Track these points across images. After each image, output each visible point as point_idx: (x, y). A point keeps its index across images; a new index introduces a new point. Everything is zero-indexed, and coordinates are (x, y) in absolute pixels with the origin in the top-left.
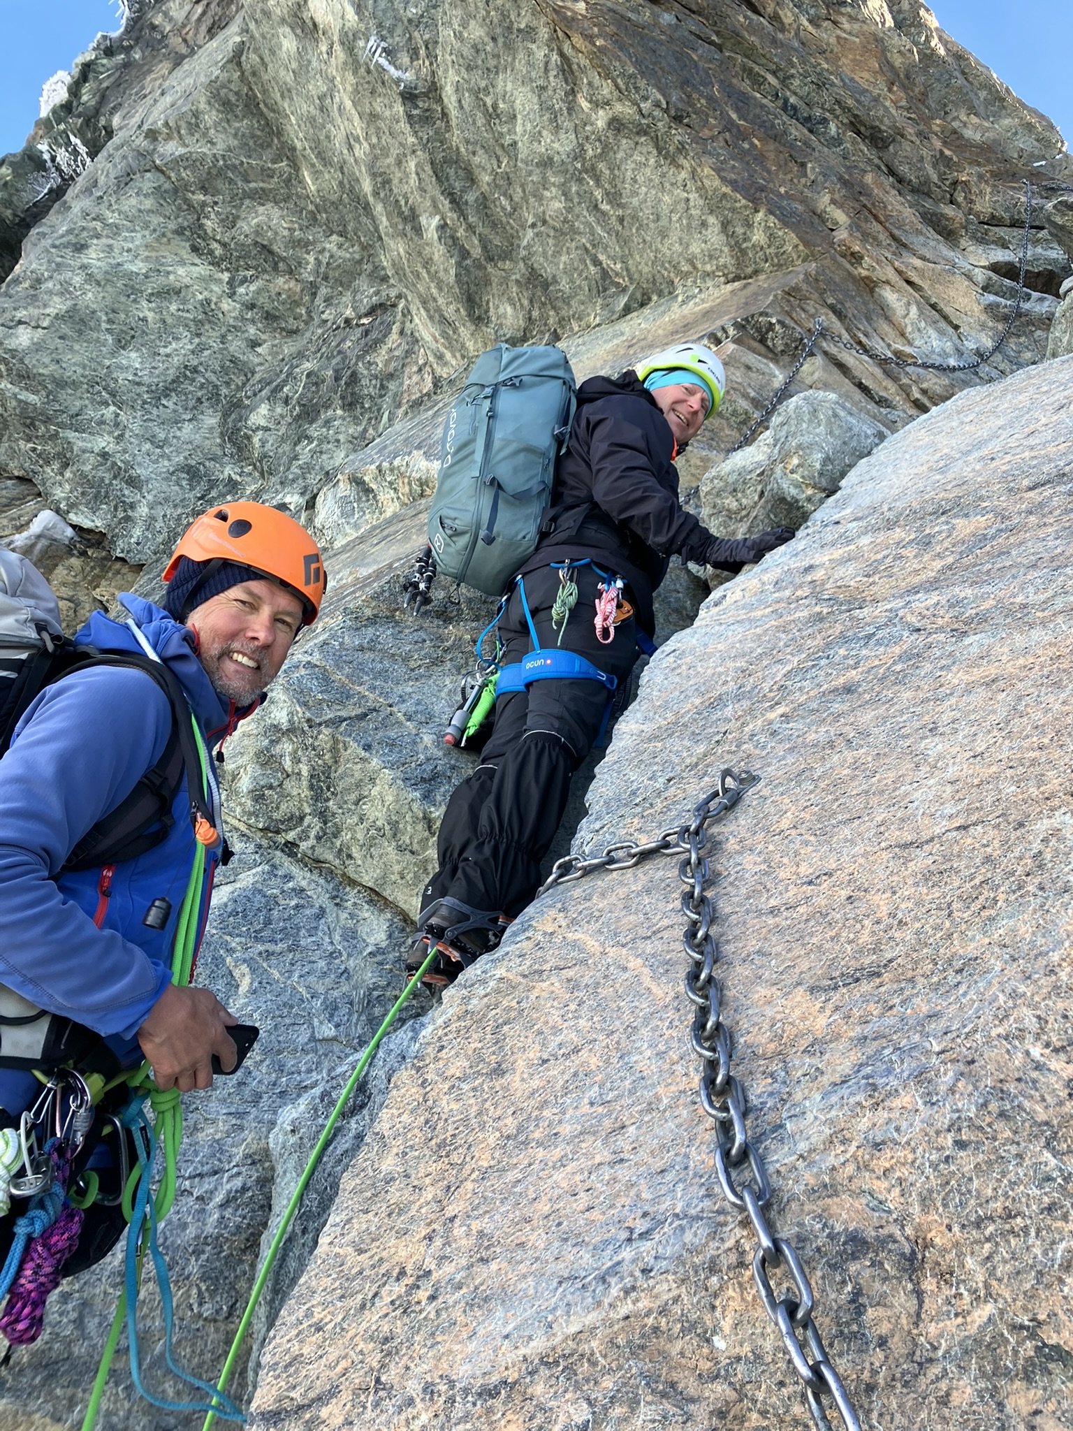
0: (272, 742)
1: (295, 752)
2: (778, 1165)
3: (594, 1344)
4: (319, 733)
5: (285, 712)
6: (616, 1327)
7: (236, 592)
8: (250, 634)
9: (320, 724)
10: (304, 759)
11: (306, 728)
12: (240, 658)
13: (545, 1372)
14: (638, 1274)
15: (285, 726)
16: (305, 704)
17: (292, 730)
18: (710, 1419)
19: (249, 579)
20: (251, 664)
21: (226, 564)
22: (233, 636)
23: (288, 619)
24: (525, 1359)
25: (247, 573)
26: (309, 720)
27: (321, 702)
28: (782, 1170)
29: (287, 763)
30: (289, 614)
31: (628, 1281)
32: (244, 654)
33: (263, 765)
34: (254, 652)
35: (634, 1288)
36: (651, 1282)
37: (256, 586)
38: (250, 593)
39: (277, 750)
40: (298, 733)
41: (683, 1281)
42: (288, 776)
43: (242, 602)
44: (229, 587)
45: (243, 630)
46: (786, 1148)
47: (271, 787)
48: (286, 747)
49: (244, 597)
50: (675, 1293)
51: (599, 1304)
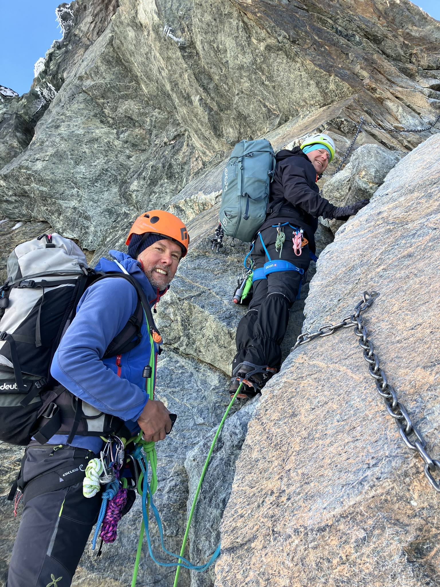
0: (165, 308)
1: (175, 312)
2: (426, 433)
3: (362, 508)
4: (183, 303)
5: (169, 296)
6: (369, 501)
7: (156, 245)
8: (163, 261)
9: (183, 299)
10: (178, 314)
11: (178, 302)
12: (159, 271)
13: (342, 520)
14: (375, 480)
15: (169, 302)
16: (177, 292)
17: (172, 303)
18: (416, 531)
19: (160, 239)
20: (164, 273)
21: (151, 234)
22: (156, 262)
23: (176, 254)
24: (334, 516)
25: (159, 237)
26: (179, 298)
27: (182, 291)
28: (428, 435)
29: (172, 317)
30: (177, 252)
31: (371, 483)
32: (161, 269)
33: (162, 318)
34: (165, 268)
35: (374, 486)
36: (381, 483)
37: (163, 242)
38: (161, 245)
39: (167, 311)
40: (175, 304)
41: (394, 481)
42: (173, 321)
43: (159, 249)
44: (153, 243)
45: (160, 260)
46: (429, 426)
47: (166, 327)
48: (171, 310)
49: (159, 247)
50: (392, 486)
51: (361, 493)
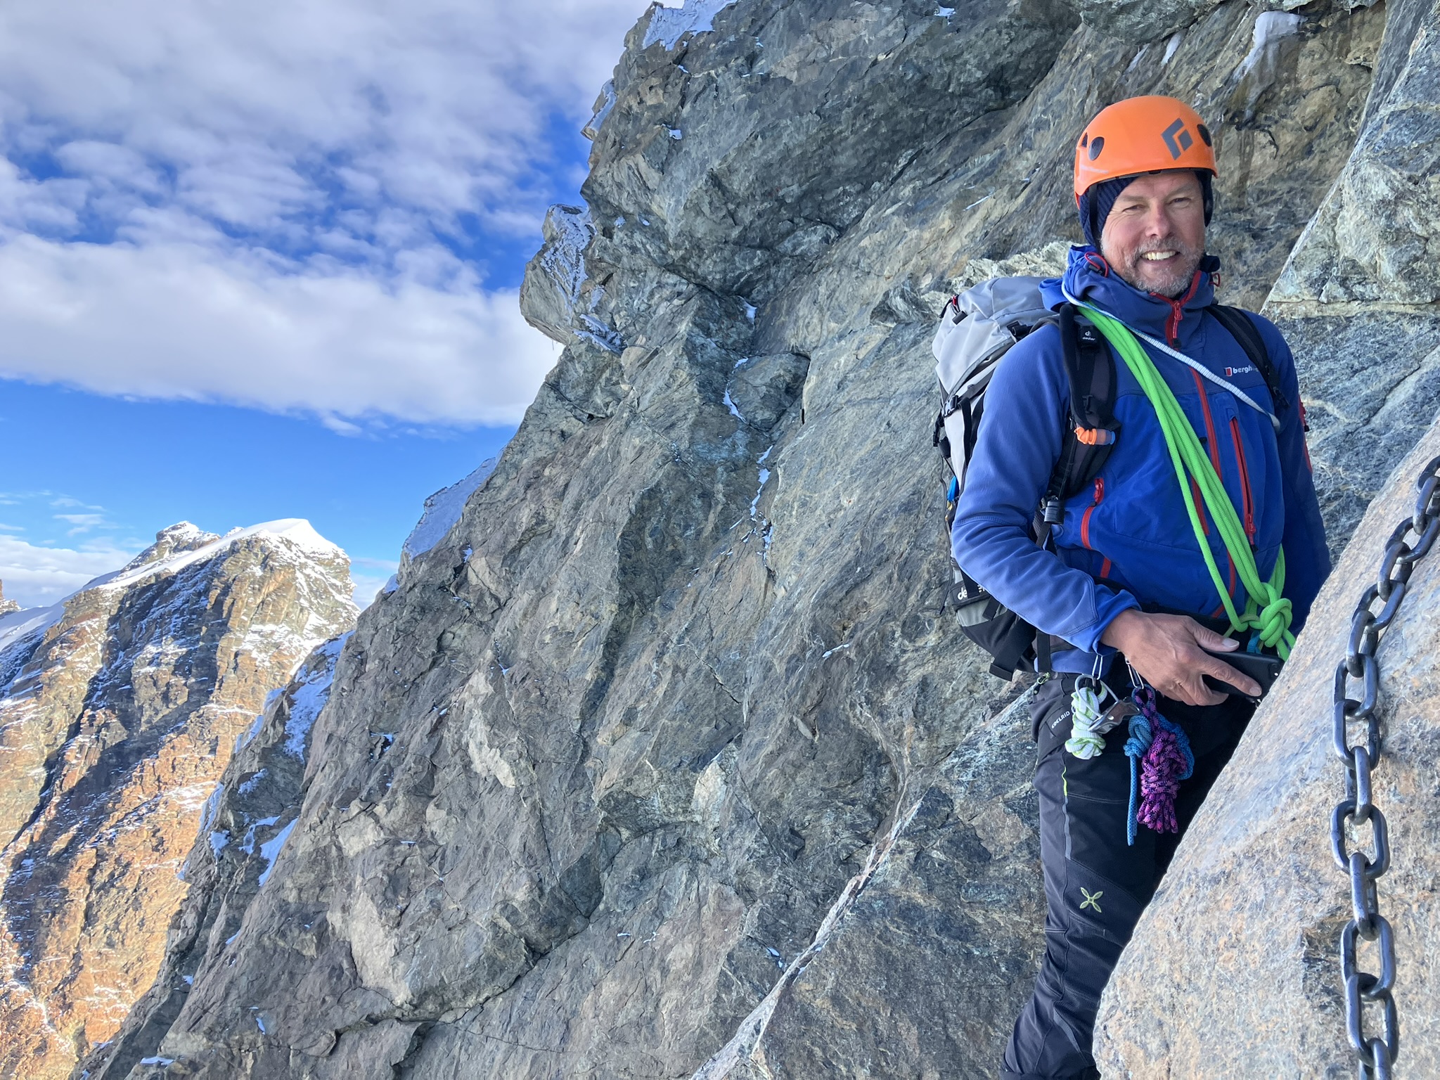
0: (1388, 217)
1: (1419, 214)
3: (1276, 841)
4: (1428, 184)
5: (1382, 184)
6: (1288, 827)
7: (1120, 205)
9: (1424, 175)
10: (1431, 217)
11: (1412, 187)
12: (1152, 256)
13: (1246, 864)
14: (1298, 783)
15: (1391, 196)
16: (1401, 163)
17: (1400, 197)
19: (1123, 188)
20: (1166, 255)
21: (1100, 186)
22: (1136, 242)
23: (1181, 196)
24: (1235, 856)
25: (1119, 184)
26: (1410, 179)
27: (1417, 150)
29: (1418, 229)
30: (1178, 191)
31: (1292, 790)
33: (1394, 244)
35: (1297, 795)
36: (1308, 789)
37: (1130, 190)
38: (1130, 199)
39: (1399, 221)
40: (1408, 195)
41: (1329, 786)
42: (1427, 240)
43: (1133, 208)
44: (1112, 204)
45: (1142, 232)
47: (1416, 259)
48: (1406, 214)
49: (1130, 204)
50: (1324, 796)
51: (1275, 809)
